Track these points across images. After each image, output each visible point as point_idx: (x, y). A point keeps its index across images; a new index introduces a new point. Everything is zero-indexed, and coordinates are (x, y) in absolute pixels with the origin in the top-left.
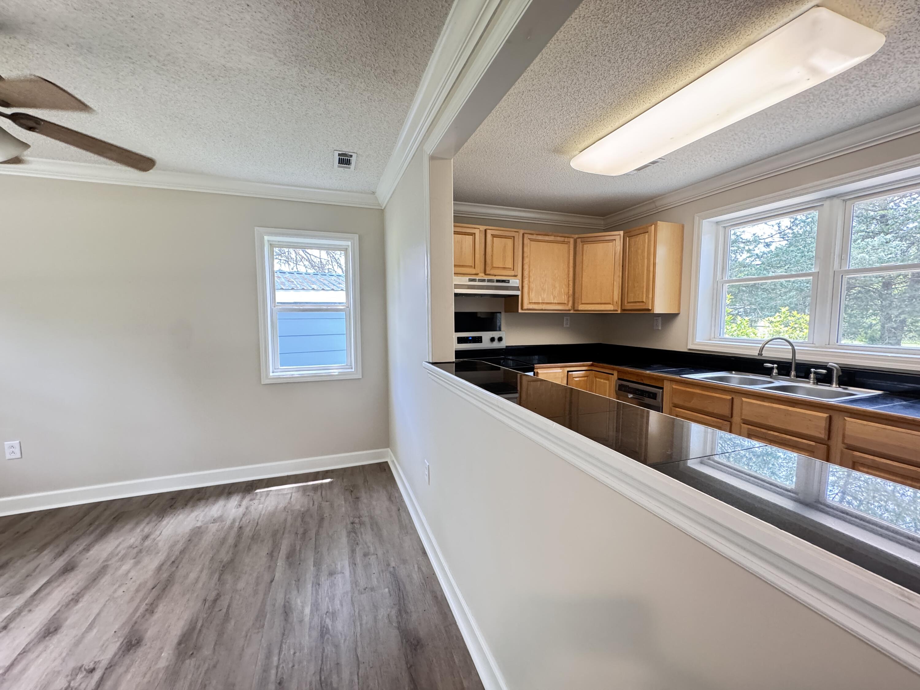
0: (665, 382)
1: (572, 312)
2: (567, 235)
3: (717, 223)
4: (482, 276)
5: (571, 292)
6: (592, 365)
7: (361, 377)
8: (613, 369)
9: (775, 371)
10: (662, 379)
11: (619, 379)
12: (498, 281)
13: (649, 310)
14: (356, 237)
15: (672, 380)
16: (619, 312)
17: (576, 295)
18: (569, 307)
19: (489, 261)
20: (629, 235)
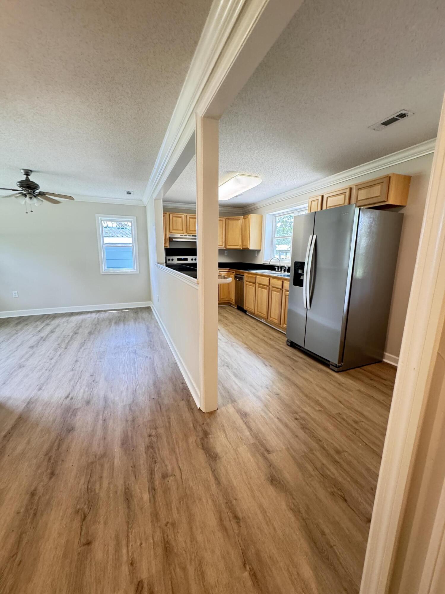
0: (245, 274)
1: (225, 249)
2: (222, 217)
3: (273, 215)
4: (185, 234)
5: (224, 241)
6: (229, 270)
7: (138, 273)
8: (234, 271)
9: (277, 269)
10: (244, 273)
11: (236, 274)
12: (192, 236)
13: (248, 248)
14: (135, 218)
15: (246, 273)
16: (241, 249)
17: (226, 242)
18: (223, 247)
19: (188, 228)
20: (244, 218)
